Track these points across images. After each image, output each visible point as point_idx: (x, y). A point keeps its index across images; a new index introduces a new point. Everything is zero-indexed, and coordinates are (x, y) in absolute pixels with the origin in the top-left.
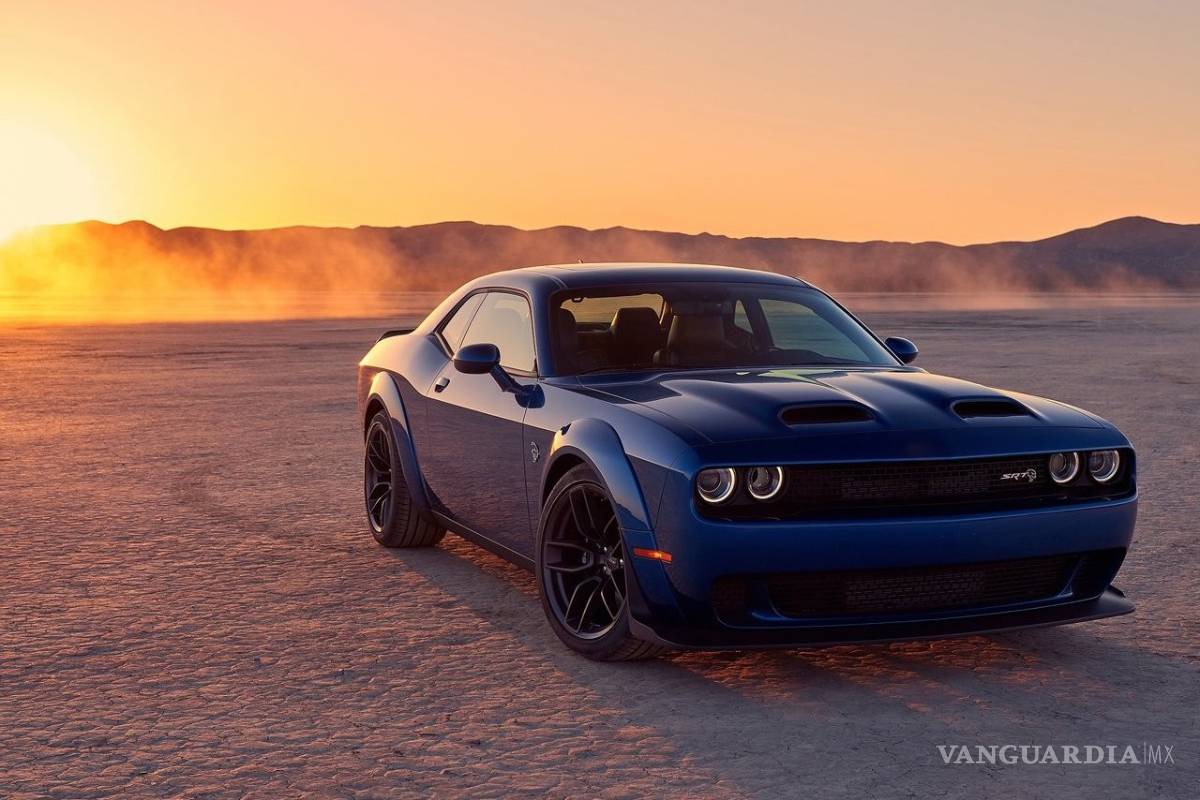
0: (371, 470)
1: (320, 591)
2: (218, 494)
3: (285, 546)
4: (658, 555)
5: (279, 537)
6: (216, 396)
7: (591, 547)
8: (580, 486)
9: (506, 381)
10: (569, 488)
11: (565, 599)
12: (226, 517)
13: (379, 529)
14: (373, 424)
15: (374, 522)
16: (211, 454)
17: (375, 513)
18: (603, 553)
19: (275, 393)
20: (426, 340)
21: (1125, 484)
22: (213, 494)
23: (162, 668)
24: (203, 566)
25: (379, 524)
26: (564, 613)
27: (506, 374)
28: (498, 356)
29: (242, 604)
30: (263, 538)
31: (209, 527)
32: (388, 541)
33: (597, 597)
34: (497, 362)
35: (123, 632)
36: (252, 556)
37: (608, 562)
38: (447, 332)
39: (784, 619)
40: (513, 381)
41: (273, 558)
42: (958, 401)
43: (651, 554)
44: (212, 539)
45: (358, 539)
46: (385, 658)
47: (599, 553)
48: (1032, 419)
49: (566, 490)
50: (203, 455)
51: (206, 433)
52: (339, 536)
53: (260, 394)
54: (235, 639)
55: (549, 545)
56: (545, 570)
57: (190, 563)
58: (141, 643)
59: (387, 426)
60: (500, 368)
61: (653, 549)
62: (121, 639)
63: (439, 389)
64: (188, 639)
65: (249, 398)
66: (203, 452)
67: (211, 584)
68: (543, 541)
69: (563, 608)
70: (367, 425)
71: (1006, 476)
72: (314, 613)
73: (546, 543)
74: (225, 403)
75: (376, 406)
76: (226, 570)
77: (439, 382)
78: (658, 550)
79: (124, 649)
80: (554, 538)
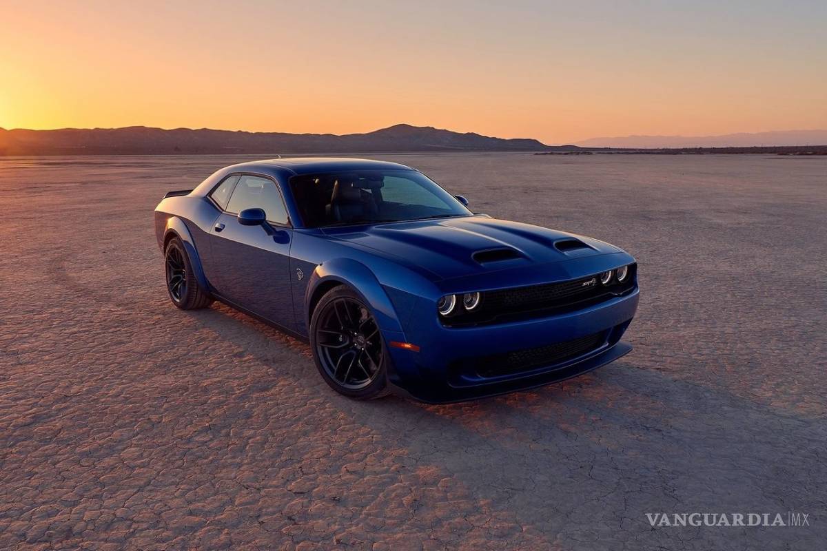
0: (170, 268)
1: (160, 349)
2: (74, 275)
3: (126, 312)
4: (408, 346)
5: (119, 305)
6: (52, 212)
7: (346, 333)
8: (342, 299)
9: (270, 229)
10: (335, 299)
11: (333, 366)
12: (85, 292)
13: (178, 301)
14: (170, 244)
15: (173, 296)
16: (61, 247)
17: (174, 290)
18: (355, 336)
19: (80, 209)
20: (200, 200)
21: (631, 282)
22: (72, 275)
23: (88, 434)
24: (84, 332)
25: (178, 298)
26: (333, 373)
27: (270, 225)
28: (265, 215)
29: (119, 363)
30: (111, 306)
31: (76, 299)
32: (183, 307)
33: (355, 364)
34: (265, 219)
35: (51, 398)
36: (110, 321)
37: (358, 341)
38: (215, 196)
39: (484, 379)
40: (274, 229)
41: (123, 322)
42: (558, 241)
43: (402, 345)
44: (82, 309)
45: (163, 304)
46: (229, 408)
47: (352, 337)
48: (591, 250)
49: (332, 300)
50: (57, 248)
51: (55, 234)
52: (152, 302)
53: (73, 210)
54: (127, 399)
55: (319, 332)
56: (318, 346)
57: (75, 330)
58: (66, 408)
59: (181, 246)
60: (266, 222)
61: (404, 342)
62: (52, 405)
63: (218, 230)
64: (96, 401)
65: (69, 212)
66: (56, 246)
67: (94, 347)
68: (316, 329)
69: (332, 371)
70: (166, 245)
71: (585, 284)
72: (165, 368)
73: (318, 330)
74: (57, 215)
75: (172, 234)
76: (98, 334)
77: (217, 225)
78: (408, 343)
79: (57, 415)
80: (322, 327)
